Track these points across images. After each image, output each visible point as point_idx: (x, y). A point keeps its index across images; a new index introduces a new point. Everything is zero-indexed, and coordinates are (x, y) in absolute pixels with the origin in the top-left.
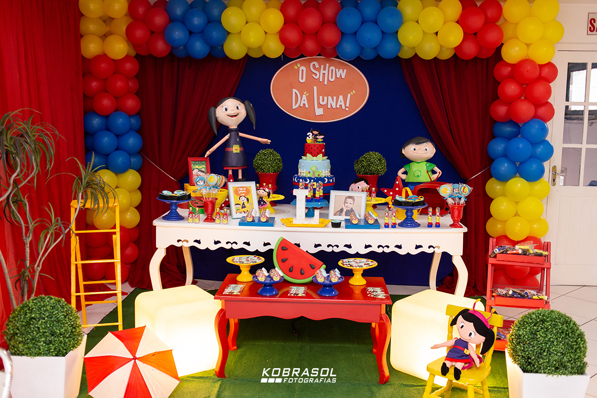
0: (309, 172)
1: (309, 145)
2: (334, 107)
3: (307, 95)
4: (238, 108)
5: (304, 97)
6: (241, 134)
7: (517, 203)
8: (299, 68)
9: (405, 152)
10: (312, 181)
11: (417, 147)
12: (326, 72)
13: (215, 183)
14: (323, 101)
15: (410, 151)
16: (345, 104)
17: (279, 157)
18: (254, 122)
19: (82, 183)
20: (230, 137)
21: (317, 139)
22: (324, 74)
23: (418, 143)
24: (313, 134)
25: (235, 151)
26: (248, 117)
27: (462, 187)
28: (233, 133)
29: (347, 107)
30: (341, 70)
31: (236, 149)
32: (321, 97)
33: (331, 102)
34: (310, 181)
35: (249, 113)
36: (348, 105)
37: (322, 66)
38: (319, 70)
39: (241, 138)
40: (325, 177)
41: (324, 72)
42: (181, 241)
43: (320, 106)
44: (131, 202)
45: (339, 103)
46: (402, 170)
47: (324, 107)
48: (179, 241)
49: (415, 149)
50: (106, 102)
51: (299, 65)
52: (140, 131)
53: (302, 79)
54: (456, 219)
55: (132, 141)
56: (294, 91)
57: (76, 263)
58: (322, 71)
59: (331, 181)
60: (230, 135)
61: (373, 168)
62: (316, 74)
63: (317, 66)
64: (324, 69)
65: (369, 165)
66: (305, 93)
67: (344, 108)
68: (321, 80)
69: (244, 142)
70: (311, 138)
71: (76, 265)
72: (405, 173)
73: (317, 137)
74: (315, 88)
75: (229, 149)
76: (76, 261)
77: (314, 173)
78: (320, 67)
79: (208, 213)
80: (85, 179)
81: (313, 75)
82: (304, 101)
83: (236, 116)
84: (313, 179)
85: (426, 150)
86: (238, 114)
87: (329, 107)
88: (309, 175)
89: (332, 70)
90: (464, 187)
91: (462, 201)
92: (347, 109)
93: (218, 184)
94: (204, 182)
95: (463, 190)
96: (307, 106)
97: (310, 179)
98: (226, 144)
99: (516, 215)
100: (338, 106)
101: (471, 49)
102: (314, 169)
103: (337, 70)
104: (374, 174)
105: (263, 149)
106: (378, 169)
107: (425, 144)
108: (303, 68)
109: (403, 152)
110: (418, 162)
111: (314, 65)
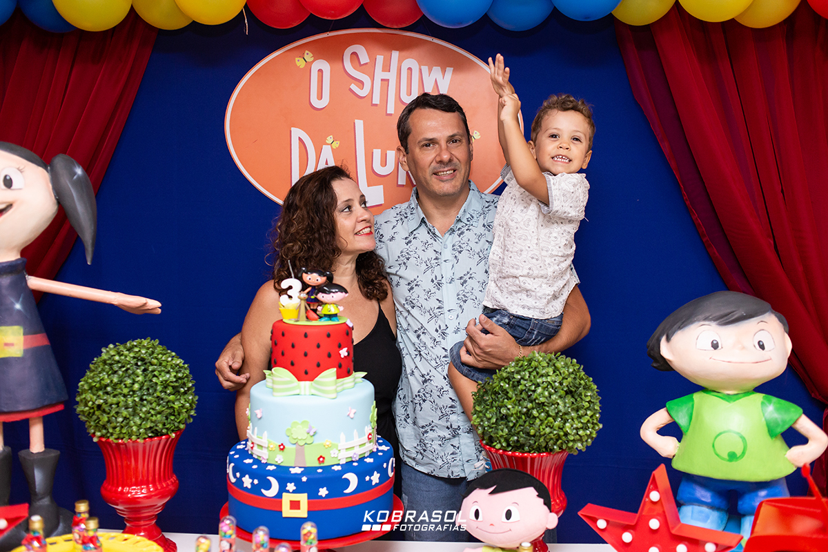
0: (282, 448)
3: (336, 145)
4: (6, 183)
5: (327, 152)
6: (35, 284)
8: (309, 65)
9: (672, 351)
10: (291, 487)
12: (392, 76)
14: (384, 163)
15: (697, 349)
18: (87, 234)
21: (321, 303)
22: (385, 81)
23: (727, 320)
24: (305, 286)
30: (437, 71)
31: (8, 343)
32: (377, 153)
34: (283, 489)
37: (380, 59)
38: (369, 69)
40: (348, 467)
41: (386, 75)
46: (659, 418)
47: (388, 182)
49: (715, 346)
51: (309, 56)
53: (320, 97)
56: (297, 133)
58: (380, 74)
59: (375, 478)
61: (543, 428)
62: (361, 83)
63: (364, 58)
64: (387, 68)
66: (329, 140)
68: (376, 100)
73: (320, 296)
74: (359, 124)
77: (300, 450)
78: (374, 61)
81: (353, 87)
84: (296, 479)
85: (762, 347)
86: (13, 205)
87: (403, 181)
88: (280, 459)
89: (410, 69)
97: (283, 475)
102: (300, 434)
103: (425, 69)
106: (566, 434)
107: (752, 325)
108: (324, 65)
109: (666, 350)
110: (729, 398)
111: (354, 54)
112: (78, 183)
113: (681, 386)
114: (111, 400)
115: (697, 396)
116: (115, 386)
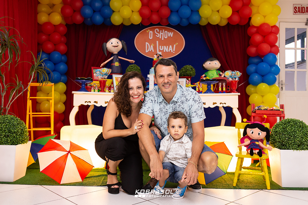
1: (155, 61)
2: (167, 51)
3: (153, 45)
4: (118, 43)
5: (152, 46)
6: (119, 57)
7: (262, 96)
8: (149, 32)
9: (205, 65)
11: (211, 62)
12: (163, 34)
13: (106, 72)
14: (161, 48)
15: (208, 64)
16: (173, 49)
17: (139, 68)
18: (126, 51)
19: (34, 67)
20: (114, 58)
22: (162, 35)
23: (211, 61)
24: (157, 56)
25: (116, 65)
26: (123, 48)
27: (236, 72)
28: (115, 56)
29: (174, 51)
30: (170, 33)
31: (117, 64)
32: (160, 47)
33: (166, 49)
35: (124, 47)
36: (174, 50)
37: (161, 31)
38: (159, 33)
39: (120, 59)
41: (162, 34)
42: (87, 102)
43: (160, 51)
44: (61, 98)
45: (170, 49)
46: (204, 75)
47: (162, 51)
48: (85, 102)
49: (210, 64)
50: (50, 46)
51: (149, 30)
52: (67, 63)
53: (151, 37)
54: (234, 88)
55: (62, 67)
56: (147, 43)
57: (29, 113)
58: (161, 33)
60: (114, 57)
61: (188, 72)
62: (158, 35)
63: (158, 31)
64: (162, 32)
65: (186, 71)
66: (152, 44)
67: (172, 52)
68: (160, 38)
69: (120, 61)
70: (156, 58)
71: (29, 115)
72: (205, 77)
73: (159, 57)
74: (157, 42)
75: (113, 64)
76: (29, 112)
78: (160, 31)
79: (102, 88)
80: (36, 66)
81: (156, 36)
82: (151, 48)
83: (117, 47)
85: (216, 64)
86: (118, 46)
87: (165, 51)
89: (166, 33)
90: (238, 73)
91: (237, 79)
92: (174, 52)
93: (108, 73)
94: (100, 72)
95: (237, 74)
96: (153, 51)
98: (112, 61)
99: (263, 102)
100: (169, 51)
101: (236, 19)
103: (168, 33)
104: (189, 76)
105: (131, 65)
106: (191, 73)
107: (215, 61)
108: (151, 32)
109: (204, 65)
110: (212, 70)
111: (157, 30)
112: (125, 44)
113: (206, 70)
114: (132, 70)
115: (208, 72)
116: (132, 68)
